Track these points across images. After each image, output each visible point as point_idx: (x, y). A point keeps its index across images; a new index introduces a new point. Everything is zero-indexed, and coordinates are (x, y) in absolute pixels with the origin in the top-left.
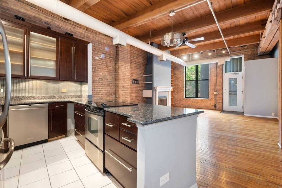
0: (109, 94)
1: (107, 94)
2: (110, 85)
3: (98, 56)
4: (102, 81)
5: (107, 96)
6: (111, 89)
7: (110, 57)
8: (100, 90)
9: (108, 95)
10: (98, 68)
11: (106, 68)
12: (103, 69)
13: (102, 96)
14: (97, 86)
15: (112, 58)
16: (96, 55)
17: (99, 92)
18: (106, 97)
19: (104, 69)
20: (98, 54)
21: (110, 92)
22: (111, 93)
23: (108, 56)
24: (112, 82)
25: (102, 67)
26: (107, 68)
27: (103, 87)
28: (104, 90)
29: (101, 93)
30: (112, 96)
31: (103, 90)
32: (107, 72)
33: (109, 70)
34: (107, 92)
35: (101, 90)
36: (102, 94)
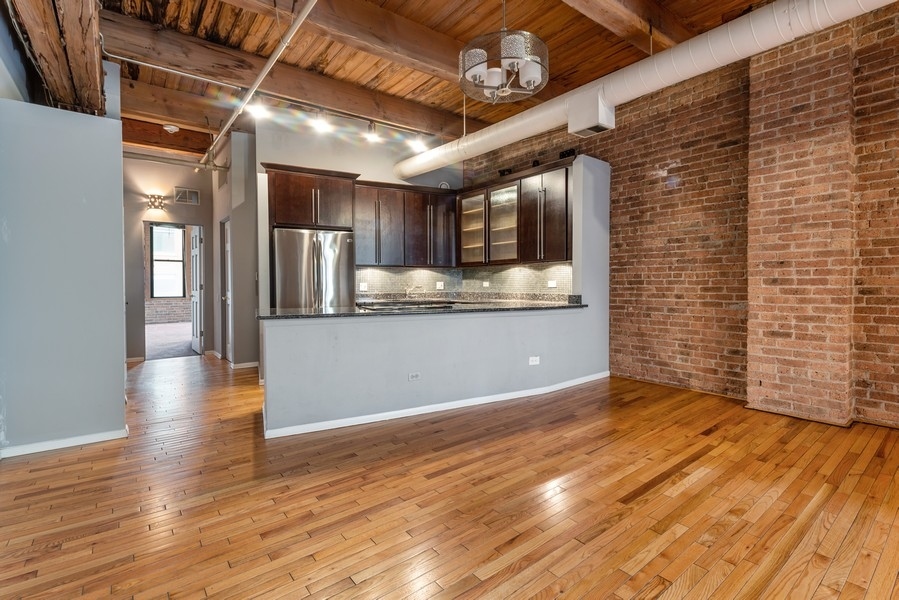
0: (711, 297)
1: (703, 297)
2: (720, 260)
3: (662, 167)
4: (679, 248)
5: (705, 304)
6: (723, 274)
7: (720, 146)
8: (670, 283)
9: (708, 300)
10: (662, 207)
11: (700, 195)
12: (684, 204)
13: (677, 303)
14: (657, 269)
15: (735, 143)
16: (657, 166)
17: (668, 289)
18: (698, 307)
19: (692, 203)
20: (664, 159)
21: (720, 289)
22: (725, 292)
23: (711, 147)
24: (732, 244)
25: (681, 198)
26: (707, 193)
27: (683, 269)
28: (690, 283)
29: (676, 292)
30: (732, 307)
31: (682, 282)
32: (704, 209)
33: (716, 199)
34: (706, 290)
35: (676, 282)
36: (678, 297)
